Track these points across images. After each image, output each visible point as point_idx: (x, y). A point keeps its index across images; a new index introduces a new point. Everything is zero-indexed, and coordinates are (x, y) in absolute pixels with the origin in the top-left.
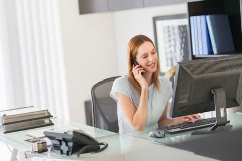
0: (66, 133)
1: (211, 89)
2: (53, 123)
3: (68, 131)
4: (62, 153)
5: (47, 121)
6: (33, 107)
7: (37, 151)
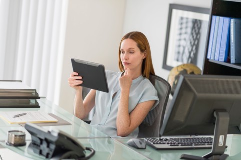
0: (49, 133)
1: (214, 111)
2: (39, 105)
3: (52, 131)
4: (40, 153)
5: (32, 102)
6: (21, 82)
7: (13, 143)
